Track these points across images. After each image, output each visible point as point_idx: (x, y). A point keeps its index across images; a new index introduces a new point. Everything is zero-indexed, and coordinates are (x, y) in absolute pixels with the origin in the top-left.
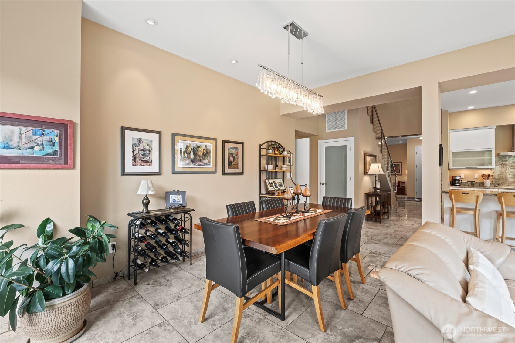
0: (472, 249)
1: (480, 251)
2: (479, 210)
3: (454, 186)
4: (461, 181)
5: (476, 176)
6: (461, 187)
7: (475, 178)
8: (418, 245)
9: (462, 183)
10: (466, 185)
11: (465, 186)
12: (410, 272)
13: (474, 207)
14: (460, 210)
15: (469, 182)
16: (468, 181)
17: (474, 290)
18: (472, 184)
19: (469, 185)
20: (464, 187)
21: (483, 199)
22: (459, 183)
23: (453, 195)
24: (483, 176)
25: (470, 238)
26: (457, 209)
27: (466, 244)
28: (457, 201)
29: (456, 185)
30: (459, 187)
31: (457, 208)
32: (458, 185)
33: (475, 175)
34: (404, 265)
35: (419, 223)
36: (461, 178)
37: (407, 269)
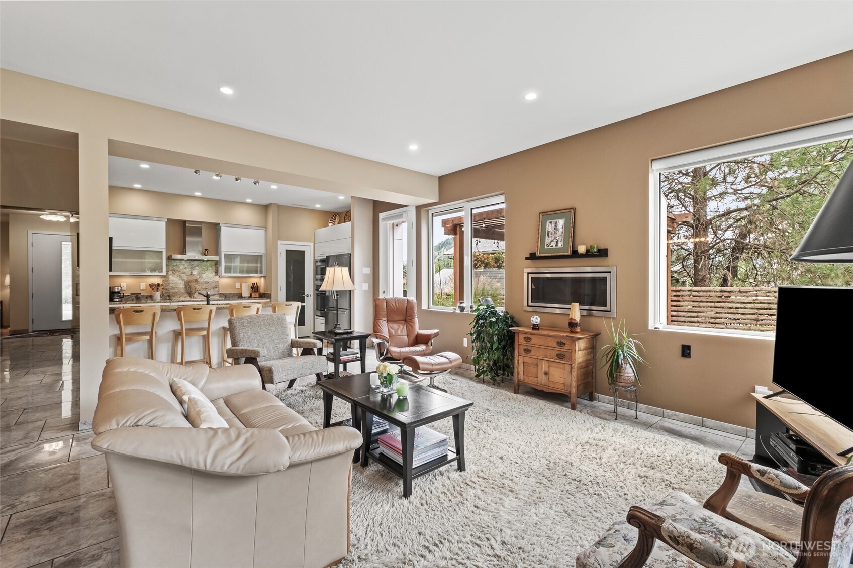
0: (175, 379)
1: (183, 378)
2: (156, 333)
3: (112, 303)
4: (122, 294)
5: (143, 286)
6: (124, 304)
7: (141, 289)
8: (125, 389)
9: (123, 297)
10: (129, 299)
11: (128, 301)
12: (139, 423)
13: (150, 330)
14: (131, 338)
15: (133, 296)
16: (131, 294)
17: (200, 417)
18: (138, 298)
19: (133, 300)
20: (127, 303)
21: (161, 317)
22: (120, 297)
23: (121, 315)
24: (151, 285)
25: (170, 367)
26: (127, 337)
27: (166, 374)
28: (127, 324)
29: (115, 300)
30: (120, 304)
31: (126, 335)
32: (117, 300)
33: (141, 284)
34: (129, 417)
35: (53, 375)
36: (123, 289)
37: (134, 420)
